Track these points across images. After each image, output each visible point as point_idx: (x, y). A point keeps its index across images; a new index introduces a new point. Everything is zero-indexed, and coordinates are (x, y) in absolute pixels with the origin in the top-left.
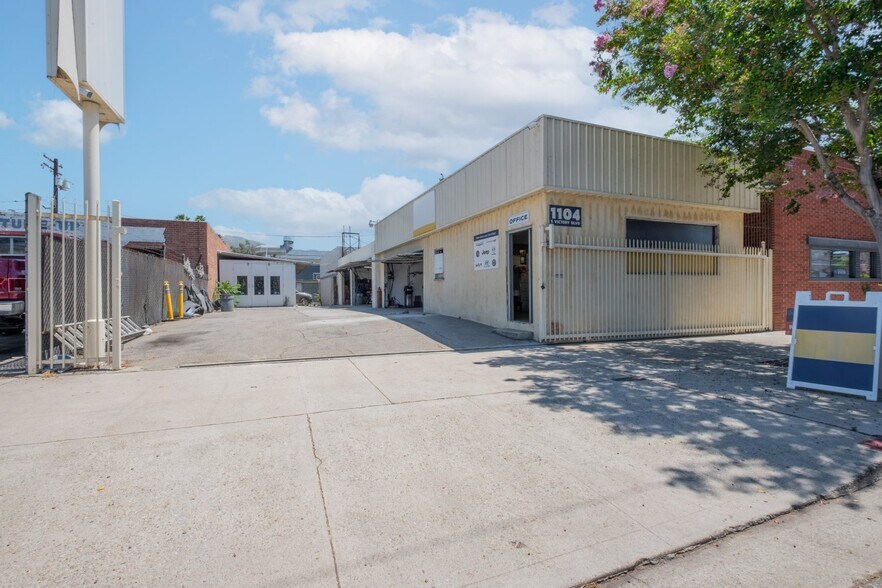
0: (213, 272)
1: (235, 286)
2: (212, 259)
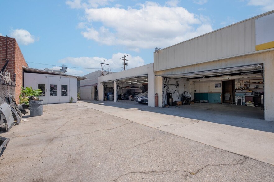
0: (19, 80)
1: (37, 90)
2: (18, 71)
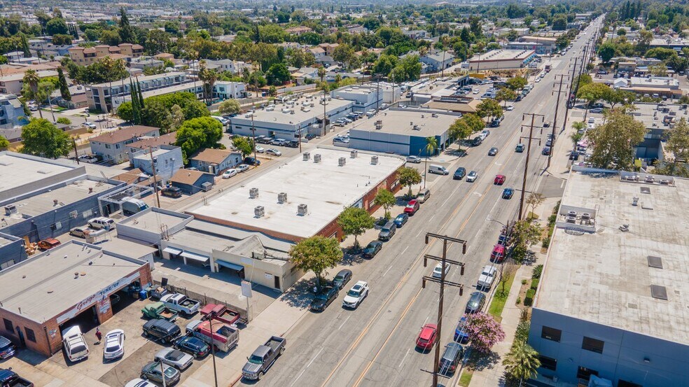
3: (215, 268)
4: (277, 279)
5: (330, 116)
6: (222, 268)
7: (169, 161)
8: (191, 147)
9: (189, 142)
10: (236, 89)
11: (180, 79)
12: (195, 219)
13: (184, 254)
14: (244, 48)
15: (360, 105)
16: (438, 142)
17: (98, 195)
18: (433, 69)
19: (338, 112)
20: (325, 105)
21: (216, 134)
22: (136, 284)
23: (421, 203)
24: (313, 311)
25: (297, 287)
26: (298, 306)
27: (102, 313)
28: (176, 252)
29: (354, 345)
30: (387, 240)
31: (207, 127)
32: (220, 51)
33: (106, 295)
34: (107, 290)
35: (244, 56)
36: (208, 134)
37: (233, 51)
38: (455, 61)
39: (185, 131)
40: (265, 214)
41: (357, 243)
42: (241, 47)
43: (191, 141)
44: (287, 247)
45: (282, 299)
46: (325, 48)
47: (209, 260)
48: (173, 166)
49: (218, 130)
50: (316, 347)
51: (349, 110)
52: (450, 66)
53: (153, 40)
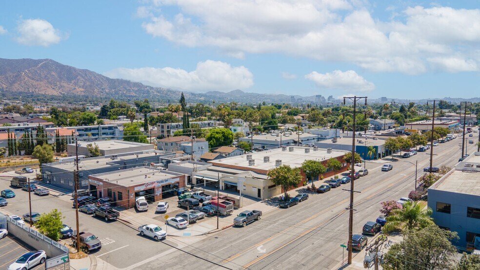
3: (222, 187)
4: (259, 190)
5: (302, 141)
6: (226, 185)
7: (200, 148)
8: (214, 144)
9: (213, 141)
10: (243, 130)
11: (211, 124)
12: (213, 165)
13: (205, 178)
14: (250, 114)
15: (324, 137)
16: (376, 151)
17: (160, 156)
18: (377, 128)
19: (308, 140)
20: (299, 135)
21: (230, 138)
22: (176, 186)
23: (361, 176)
24: (281, 207)
25: (271, 199)
26: (271, 205)
27: (157, 195)
28: (201, 178)
29: (306, 220)
30: (335, 187)
31: (224, 133)
32: (236, 116)
33: (160, 184)
34: (161, 182)
35: (250, 118)
36: (225, 138)
37: (243, 116)
38: (396, 125)
39: (212, 134)
40: (255, 165)
41: (313, 186)
42: (249, 113)
43: (214, 140)
44: (265, 177)
45: (262, 202)
46: (303, 117)
47: (219, 181)
48: (202, 152)
49: (231, 136)
50: (281, 219)
51: (316, 140)
52: (391, 128)
53: (197, 110)
